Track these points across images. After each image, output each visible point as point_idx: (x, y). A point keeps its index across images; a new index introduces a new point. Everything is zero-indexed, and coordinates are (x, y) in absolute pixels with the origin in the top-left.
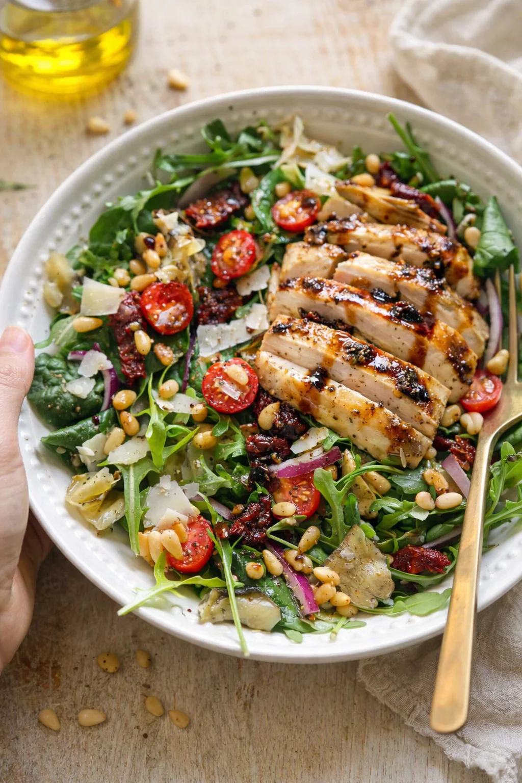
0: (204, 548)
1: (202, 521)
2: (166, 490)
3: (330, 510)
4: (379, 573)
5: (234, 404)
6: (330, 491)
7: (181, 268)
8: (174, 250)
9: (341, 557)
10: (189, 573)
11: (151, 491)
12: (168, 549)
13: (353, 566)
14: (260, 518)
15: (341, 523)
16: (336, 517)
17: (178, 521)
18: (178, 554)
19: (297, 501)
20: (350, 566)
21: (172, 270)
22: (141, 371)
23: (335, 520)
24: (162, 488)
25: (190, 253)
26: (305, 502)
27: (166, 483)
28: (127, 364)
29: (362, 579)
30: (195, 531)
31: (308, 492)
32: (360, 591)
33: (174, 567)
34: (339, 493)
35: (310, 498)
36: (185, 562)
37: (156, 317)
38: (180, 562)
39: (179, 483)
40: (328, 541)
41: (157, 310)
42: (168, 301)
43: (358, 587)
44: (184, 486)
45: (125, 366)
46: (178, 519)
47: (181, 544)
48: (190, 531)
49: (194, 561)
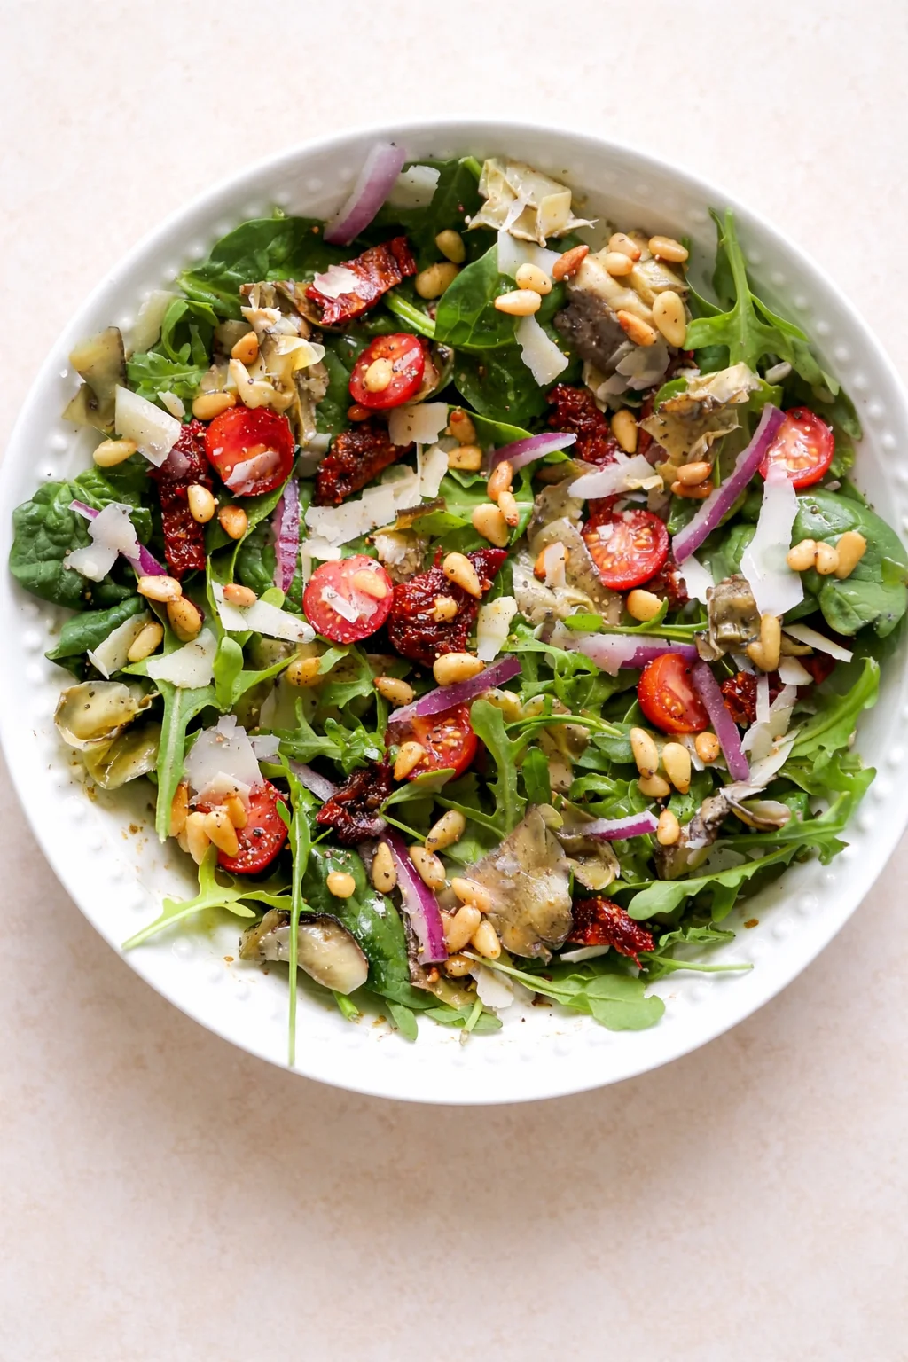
0: (272, 840)
2: (225, 739)
3: (496, 769)
4: (552, 900)
5: (351, 630)
6: (496, 737)
7: (279, 388)
8: (271, 358)
9: (495, 867)
11: (203, 737)
12: (215, 842)
13: (513, 885)
14: (368, 794)
15: (512, 792)
16: (503, 781)
17: (234, 793)
18: (232, 848)
19: (440, 747)
20: (509, 884)
21: (264, 390)
22: (193, 560)
23: (502, 787)
24: (219, 735)
25: (300, 365)
26: (453, 748)
27: (227, 727)
28: (174, 547)
29: (524, 908)
30: (259, 808)
31: (458, 734)
32: (518, 928)
33: (223, 868)
34: (511, 744)
35: (461, 742)
36: (240, 861)
37: (228, 468)
38: (234, 860)
39: (249, 730)
40: (488, 822)
41: (232, 457)
42: (252, 443)
43: (517, 922)
44: (254, 738)
45: (171, 550)
46: (236, 790)
47: (236, 829)
48: (252, 808)
49: (253, 860)
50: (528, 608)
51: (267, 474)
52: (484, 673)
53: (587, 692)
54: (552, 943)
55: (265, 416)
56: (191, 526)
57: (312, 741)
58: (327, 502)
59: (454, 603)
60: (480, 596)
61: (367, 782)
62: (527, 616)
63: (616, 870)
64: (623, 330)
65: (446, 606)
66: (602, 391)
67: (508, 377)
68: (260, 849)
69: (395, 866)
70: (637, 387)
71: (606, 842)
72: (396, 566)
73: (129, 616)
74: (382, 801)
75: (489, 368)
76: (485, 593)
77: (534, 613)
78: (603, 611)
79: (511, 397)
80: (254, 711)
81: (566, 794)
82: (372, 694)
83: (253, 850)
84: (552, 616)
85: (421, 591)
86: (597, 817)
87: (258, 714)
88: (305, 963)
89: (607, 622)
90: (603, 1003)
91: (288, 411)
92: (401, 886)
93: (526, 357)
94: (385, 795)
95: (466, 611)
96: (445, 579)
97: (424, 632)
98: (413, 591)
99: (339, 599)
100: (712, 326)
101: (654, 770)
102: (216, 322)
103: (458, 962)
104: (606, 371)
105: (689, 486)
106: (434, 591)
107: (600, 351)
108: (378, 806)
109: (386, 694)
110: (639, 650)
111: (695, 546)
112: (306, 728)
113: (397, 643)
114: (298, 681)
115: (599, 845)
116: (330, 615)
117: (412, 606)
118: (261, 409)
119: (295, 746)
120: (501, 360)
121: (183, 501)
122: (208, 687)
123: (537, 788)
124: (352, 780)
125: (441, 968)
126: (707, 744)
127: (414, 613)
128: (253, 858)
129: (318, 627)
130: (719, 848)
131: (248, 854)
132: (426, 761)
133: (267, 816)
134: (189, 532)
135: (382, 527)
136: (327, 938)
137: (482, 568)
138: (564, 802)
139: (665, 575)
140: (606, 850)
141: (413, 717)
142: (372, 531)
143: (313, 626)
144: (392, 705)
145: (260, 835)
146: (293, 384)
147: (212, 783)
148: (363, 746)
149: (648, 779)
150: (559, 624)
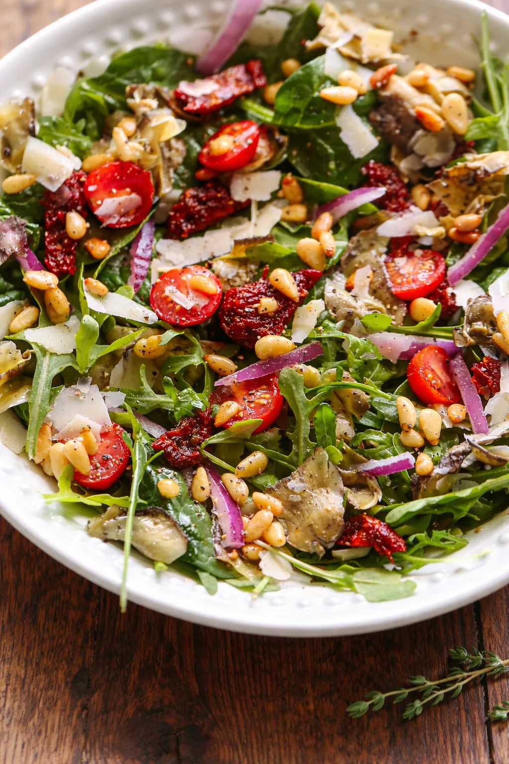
0: (117, 461)
1: (119, 430)
2: (82, 393)
5: (187, 315)
6: (297, 396)
7: (148, 149)
9: (287, 488)
10: (95, 489)
11: (64, 392)
12: (72, 463)
13: (300, 499)
14: (193, 435)
15: (305, 439)
16: (299, 430)
17: (88, 429)
18: (85, 467)
19: (253, 405)
20: (296, 498)
21: (137, 150)
22: (68, 265)
23: (298, 434)
24: (77, 391)
25: (165, 138)
26: (263, 405)
27: (84, 386)
28: (52, 255)
29: (307, 514)
30: (108, 442)
31: (268, 396)
32: (300, 528)
33: (78, 482)
34: (307, 402)
35: (270, 401)
36: (91, 477)
37: (99, 202)
38: (86, 477)
39: (102, 388)
40: (284, 460)
41: (102, 194)
42: (120, 187)
43: (301, 524)
44: (105, 394)
45: (50, 257)
46: (90, 428)
47: (89, 456)
48: (101, 442)
49: (102, 476)
50: (334, 308)
51: (131, 213)
52: (294, 352)
53: (372, 370)
54: (326, 543)
55: (133, 168)
56: (66, 241)
57: (152, 397)
58: (175, 237)
59: (275, 302)
60: (297, 300)
61: (192, 426)
62: (333, 314)
63: (379, 497)
64: (420, 121)
65: (269, 304)
66: (404, 165)
67: (330, 151)
68: (108, 468)
69: (210, 485)
70: (431, 164)
71: (374, 478)
72: (229, 280)
73: (11, 300)
74: (203, 441)
75: (315, 143)
76: (301, 298)
77: (339, 311)
78: (392, 315)
79: (332, 165)
80: (106, 374)
81: (348, 443)
82: (202, 365)
83: (102, 469)
84: (351, 315)
85: (249, 292)
86: (369, 459)
87: (109, 377)
88: (137, 541)
89: (394, 323)
90: (366, 586)
91: (153, 170)
92: (212, 497)
93: (345, 137)
94: (205, 437)
95: (284, 309)
96: (270, 287)
97: (248, 320)
98: (243, 292)
99: (179, 293)
100: (486, 124)
101: (413, 426)
102: (106, 112)
103: (252, 548)
104: (406, 151)
105: (463, 232)
106: (260, 293)
107: (403, 138)
108: (200, 444)
109: (213, 365)
110: (413, 344)
111: (465, 273)
112: (147, 387)
113: (227, 328)
114: (143, 351)
115: (368, 479)
116: (171, 305)
117: (241, 301)
118: (131, 163)
119: (138, 400)
120: (325, 139)
121: (62, 224)
122: (70, 354)
123: (325, 435)
124: (181, 424)
125: (240, 551)
126: (457, 411)
127: (242, 307)
128: (103, 475)
129: (161, 314)
130: (460, 480)
131: (98, 472)
132: (241, 414)
133: (114, 446)
134: (64, 246)
135: (219, 256)
136: (156, 524)
137: (301, 281)
138: (345, 447)
139: (441, 291)
140: (373, 483)
141: (234, 382)
142: (211, 259)
143: (157, 314)
144: (217, 374)
145: (108, 459)
146: (158, 151)
147: (71, 424)
148: (191, 399)
149: (407, 432)
150: (357, 320)
